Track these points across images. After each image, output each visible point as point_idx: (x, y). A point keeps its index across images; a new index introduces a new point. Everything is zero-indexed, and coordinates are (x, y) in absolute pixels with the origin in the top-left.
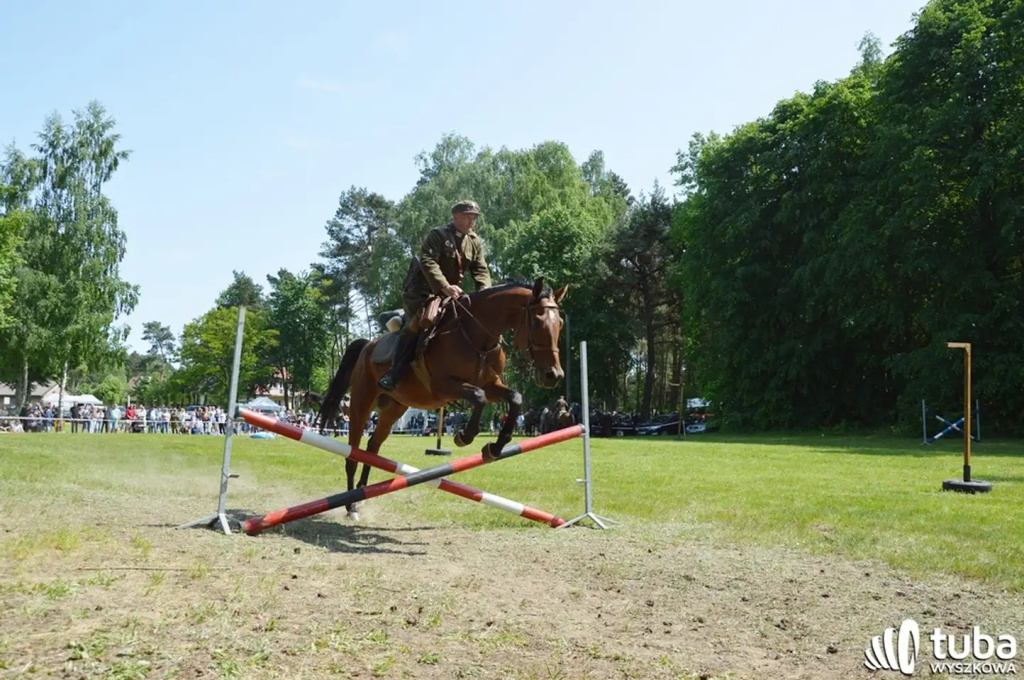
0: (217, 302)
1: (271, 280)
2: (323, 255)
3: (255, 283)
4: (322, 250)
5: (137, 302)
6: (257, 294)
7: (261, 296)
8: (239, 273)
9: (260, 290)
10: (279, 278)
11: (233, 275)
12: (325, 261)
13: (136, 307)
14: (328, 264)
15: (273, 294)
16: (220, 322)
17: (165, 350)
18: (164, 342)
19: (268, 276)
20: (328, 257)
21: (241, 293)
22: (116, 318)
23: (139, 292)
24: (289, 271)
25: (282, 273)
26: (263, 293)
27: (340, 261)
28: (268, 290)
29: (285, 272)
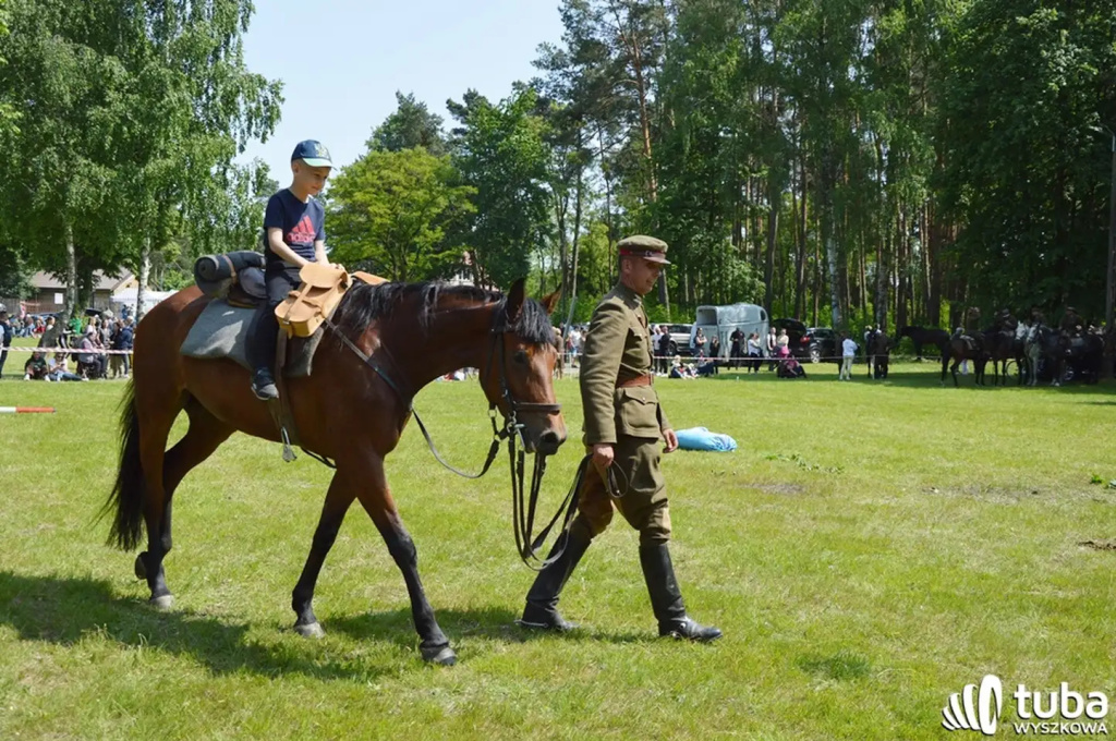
0: (369, 144)
1: (453, 108)
2: (538, 63)
3: (430, 112)
4: (537, 56)
5: (278, 116)
6: (435, 130)
7: (440, 133)
8: (406, 96)
9: (439, 123)
10: (465, 105)
11: (396, 100)
12: (543, 74)
13: (276, 127)
14: (548, 79)
15: (456, 131)
16: (384, 173)
19: (447, 102)
20: (547, 67)
21: (407, 127)
22: (242, 149)
23: (282, 95)
24: (481, 94)
25: (470, 97)
26: (442, 130)
27: (566, 75)
28: (450, 124)
29: (475, 94)
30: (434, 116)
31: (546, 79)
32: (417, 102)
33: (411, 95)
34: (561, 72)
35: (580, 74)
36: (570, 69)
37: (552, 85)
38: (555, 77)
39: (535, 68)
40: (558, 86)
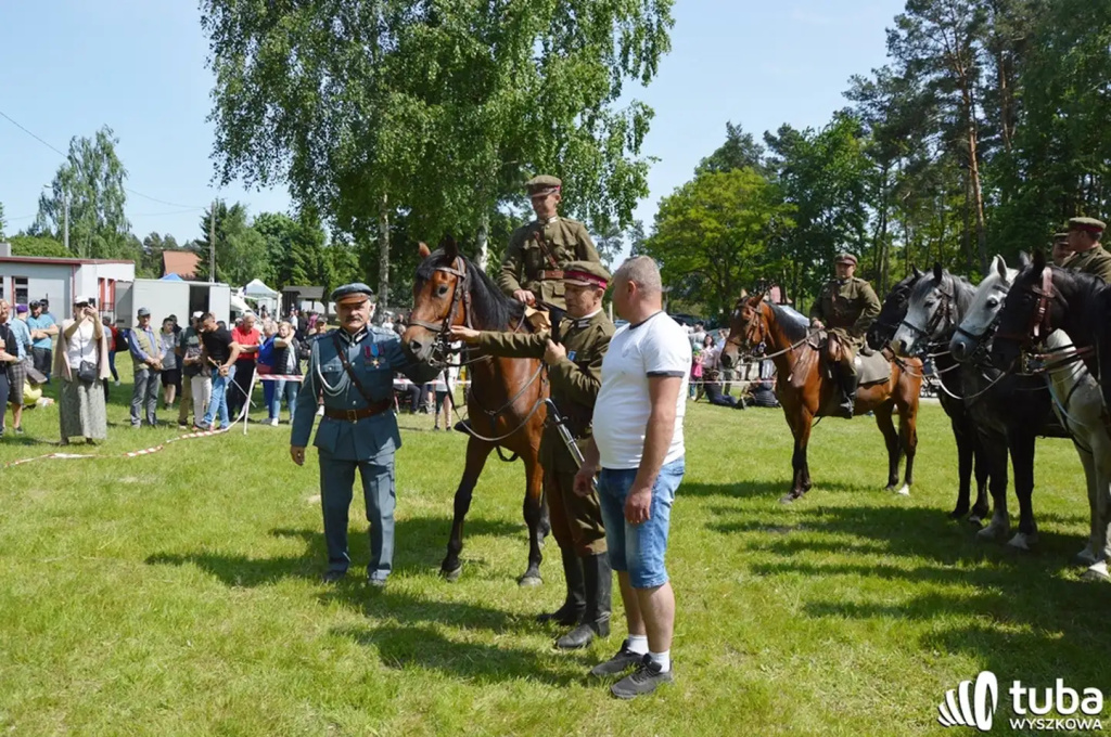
1: (768, 138)
2: (848, 94)
3: (754, 143)
4: (848, 87)
6: (757, 157)
7: (760, 161)
8: (734, 126)
9: (759, 153)
10: (779, 138)
11: (726, 129)
12: (853, 105)
14: (857, 109)
15: (775, 161)
17: (611, 249)
18: (610, 240)
19: (766, 133)
20: (856, 98)
21: (734, 153)
24: (793, 128)
25: (784, 130)
26: (762, 158)
27: (873, 105)
28: (769, 153)
29: (789, 128)
30: (757, 146)
31: (855, 109)
32: (744, 132)
33: (739, 126)
34: (870, 102)
35: (887, 104)
36: (879, 99)
37: (861, 113)
38: (864, 107)
39: (845, 99)
40: (866, 114)
